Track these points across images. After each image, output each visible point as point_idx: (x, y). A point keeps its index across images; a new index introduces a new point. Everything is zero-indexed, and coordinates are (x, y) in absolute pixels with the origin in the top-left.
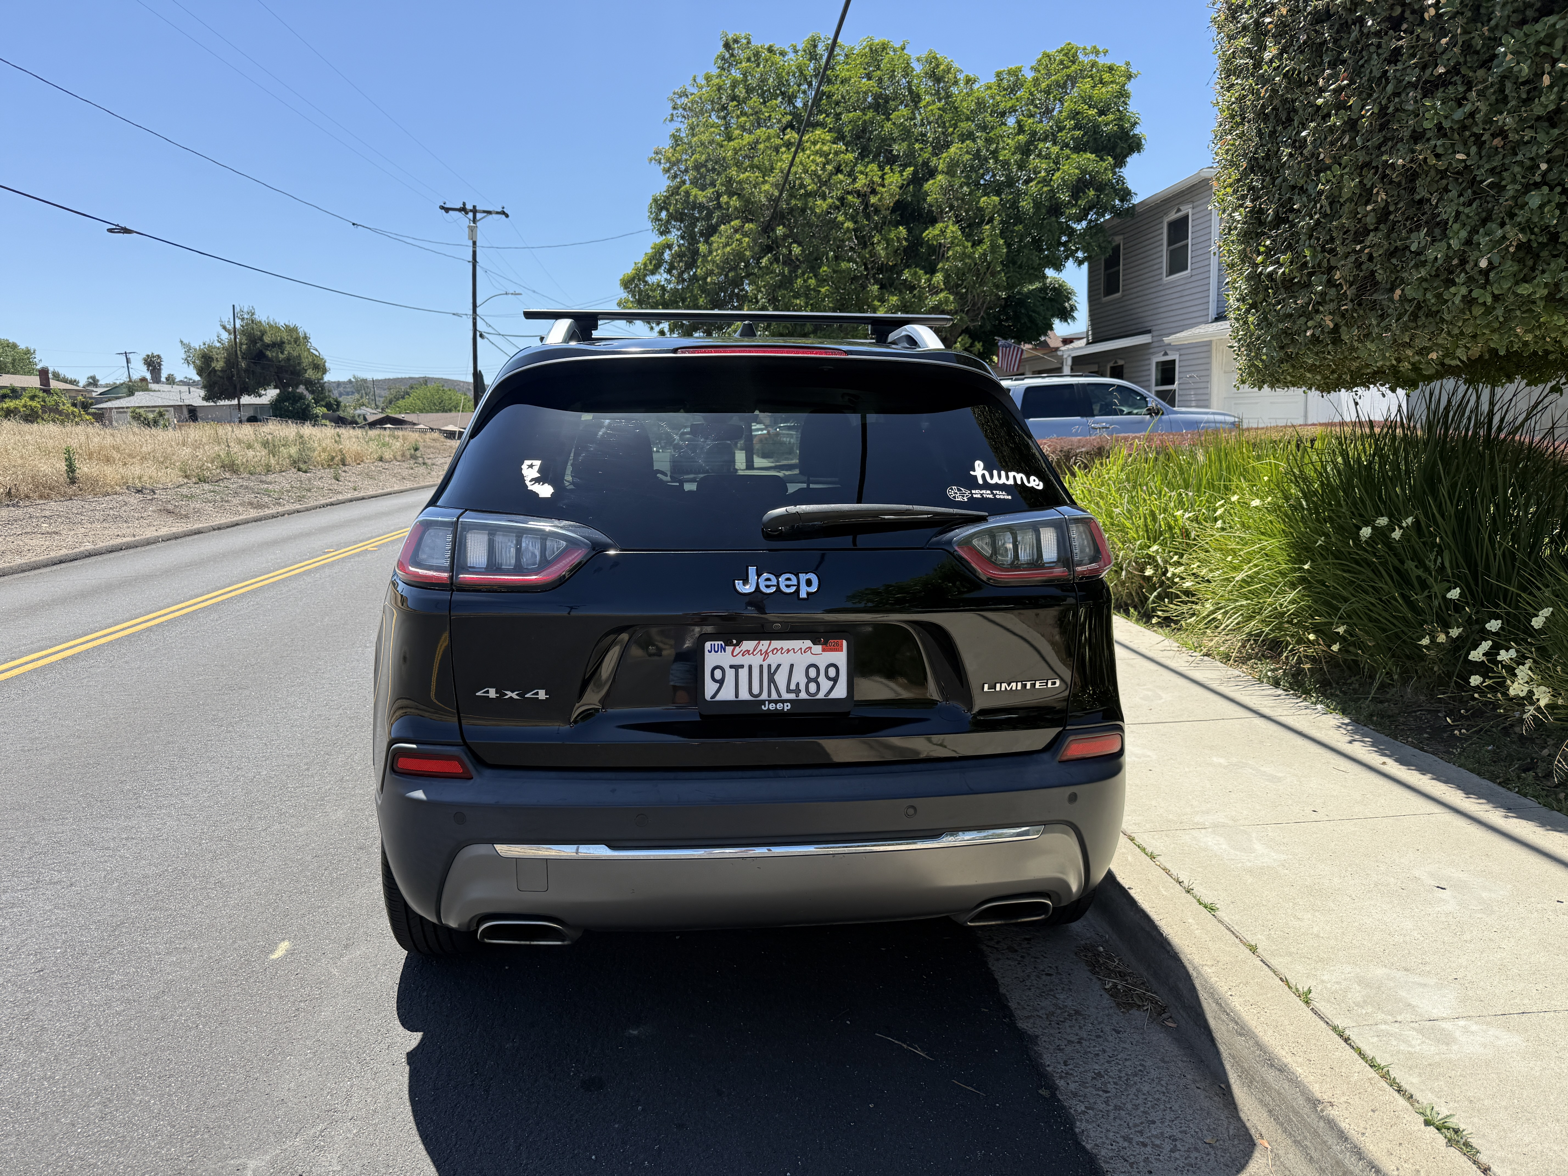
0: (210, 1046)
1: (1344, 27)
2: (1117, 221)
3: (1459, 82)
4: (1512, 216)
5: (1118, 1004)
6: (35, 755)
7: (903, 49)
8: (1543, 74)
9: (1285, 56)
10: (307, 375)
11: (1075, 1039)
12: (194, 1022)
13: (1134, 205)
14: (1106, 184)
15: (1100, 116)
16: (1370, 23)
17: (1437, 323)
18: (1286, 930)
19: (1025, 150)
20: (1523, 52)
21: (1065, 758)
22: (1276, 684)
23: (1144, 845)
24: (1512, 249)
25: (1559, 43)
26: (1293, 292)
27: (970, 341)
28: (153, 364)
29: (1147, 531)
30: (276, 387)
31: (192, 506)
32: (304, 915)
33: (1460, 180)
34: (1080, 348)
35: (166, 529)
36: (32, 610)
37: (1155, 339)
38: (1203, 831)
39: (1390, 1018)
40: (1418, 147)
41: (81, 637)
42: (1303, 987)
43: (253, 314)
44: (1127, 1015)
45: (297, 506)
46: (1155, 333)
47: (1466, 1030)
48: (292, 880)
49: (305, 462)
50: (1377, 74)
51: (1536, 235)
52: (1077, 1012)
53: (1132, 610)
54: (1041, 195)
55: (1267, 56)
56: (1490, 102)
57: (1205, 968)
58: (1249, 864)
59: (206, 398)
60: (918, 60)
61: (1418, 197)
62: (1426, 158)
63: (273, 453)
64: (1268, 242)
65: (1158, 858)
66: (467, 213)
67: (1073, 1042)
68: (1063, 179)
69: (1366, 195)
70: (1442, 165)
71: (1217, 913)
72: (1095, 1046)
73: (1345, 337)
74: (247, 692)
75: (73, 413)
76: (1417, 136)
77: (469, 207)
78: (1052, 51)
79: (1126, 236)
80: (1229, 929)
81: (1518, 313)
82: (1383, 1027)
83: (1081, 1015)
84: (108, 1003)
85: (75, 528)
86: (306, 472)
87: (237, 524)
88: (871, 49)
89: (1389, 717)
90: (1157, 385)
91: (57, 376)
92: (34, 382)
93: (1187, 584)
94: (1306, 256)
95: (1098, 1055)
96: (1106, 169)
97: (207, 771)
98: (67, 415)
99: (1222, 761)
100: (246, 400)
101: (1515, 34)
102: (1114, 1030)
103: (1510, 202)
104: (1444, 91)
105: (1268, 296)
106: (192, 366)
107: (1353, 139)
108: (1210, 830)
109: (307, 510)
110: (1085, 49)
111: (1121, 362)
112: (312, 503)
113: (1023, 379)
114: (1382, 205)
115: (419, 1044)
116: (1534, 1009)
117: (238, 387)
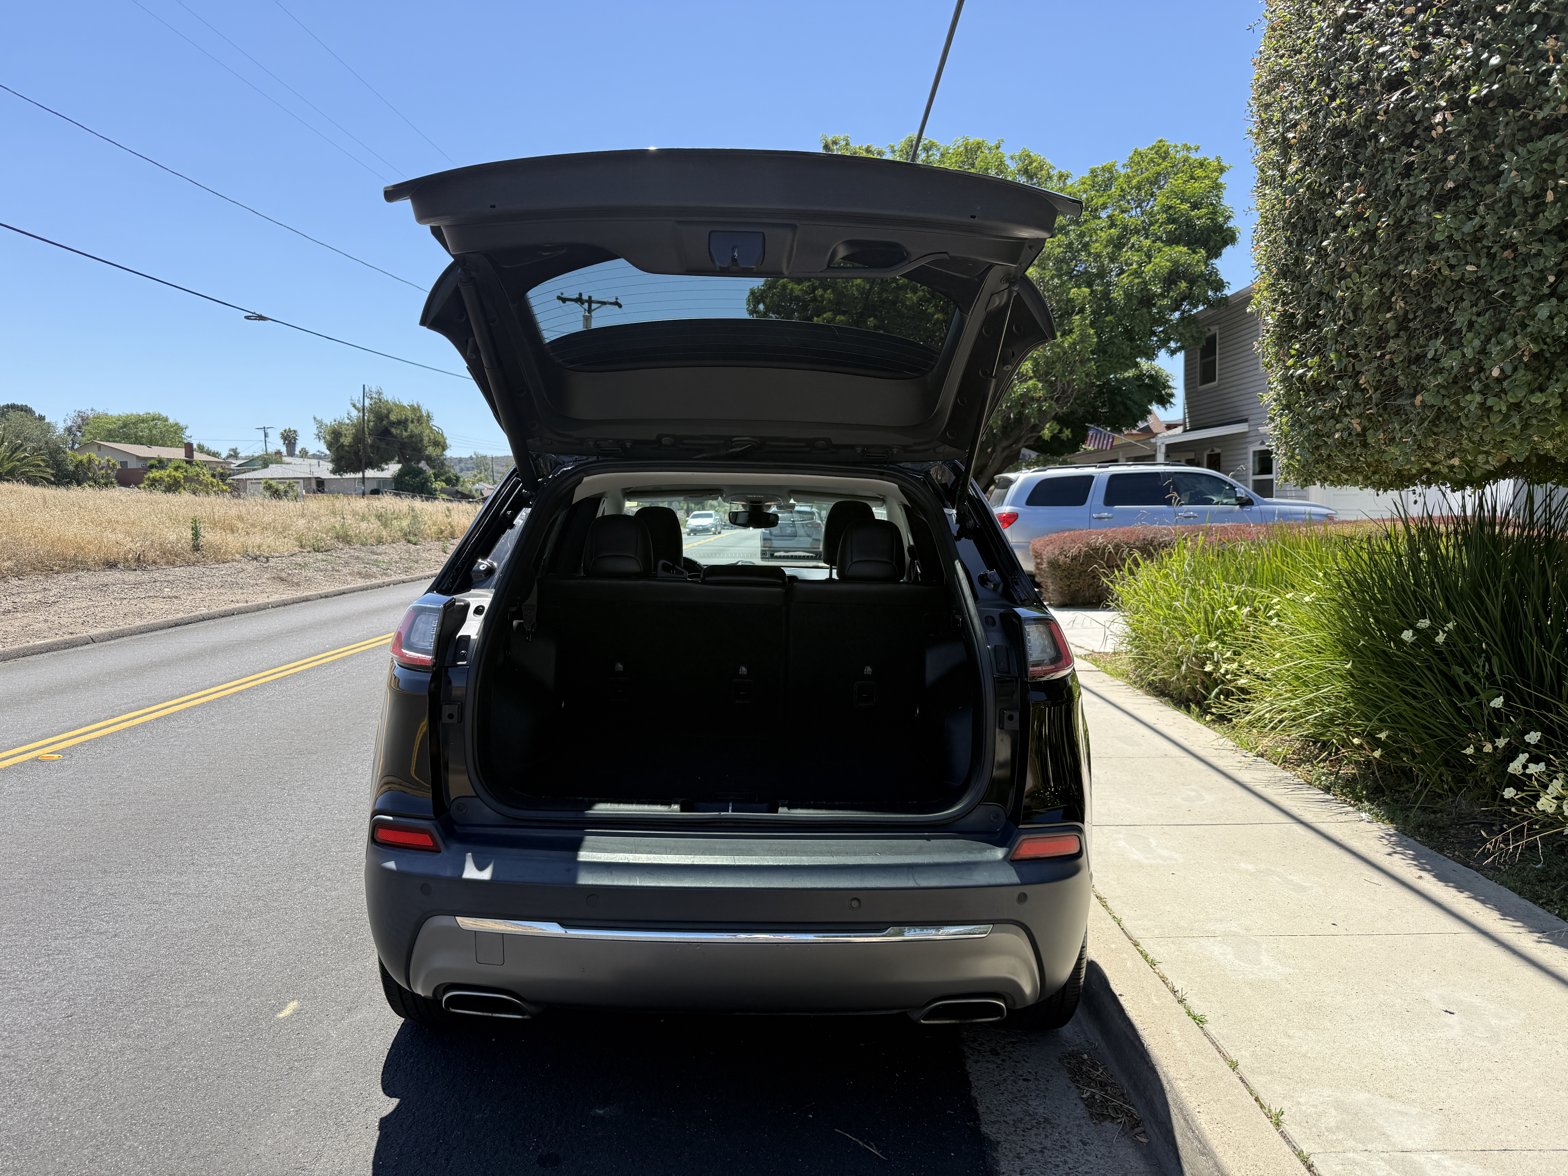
0: (204, 1099)
1: (1360, 144)
2: (1211, 312)
3: (1469, 196)
4: (1524, 326)
5: (1091, 1115)
6: (112, 810)
7: (997, 148)
8: (1547, 190)
9: (1308, 168)
10: (427, 453)
11: (1037, 1147)
12: (194, 1074)
13: (1227, 298)
14: (1199, 276)
15: (1193, 210)
16: (1382, 140)
17: (1458, 429)
18: (1273, 1048)
19: (1118, 244)
20: (1527, 169)
21: (1017, 857)
22: (1327, 789)
23: (1148, 951)
24: (1525, 359)
25: (1561, 160)
26: (1323, 394)
27: (1058, 427)
28: (289, 439)
29: (1208, 626)
30: (399, 462)
31: (304, 574)
32: (317, 977)
33: (1475, 290)
34: (1177, 435)
35: (278, 596)
36: (139, 671)
37: (1252, 428)
38: (1212, 939)
39: (1361, 1147)
40: (1431, 258)
41: (178, 698)
42: (1275, 1109)
43: (380, 394)
44: (1099, 1126)
45: (403, 577)
46: (1252, 423)
47: (1438, 1165)
48: (314, 942)
49: (416, 535)
50: (1392, 187)
51: (1549, 345)
52: (1046, 1120)
53: (1193, 706)
54: (1133, 286)
55: (1292, 168)
56: (1499, 215)
57: (1179, 1082)
58: (1251, 976)
59: (334, 472)
60: (1012, 158)
61: (1434, 306)
62: (1439, 269)
63: (385, 526)
64: (1297, 346)
65: (1158, 965)
66: (583, 303)
67: (1035, 1151)
68: (1154, 271)
69: (1385, 303)
70: (1455, 276)
71: (1206, 1026)
72: (1057, 1157)
73: (1371, 441)
74: (315, 757)
75: (212, 483)
76: (1432, 248)
77: (585, 297)
78: (1143, 149)
79: (1222, 326)
80: (1213, 1043)
81: (1534, 421)
82: (1351, 1155)
83: (1050, 1123)
84: (122, 1052)
85: (194, 593)
86: (415, 544)
87: (344, 593)
88: (966, 148)
89: (1440, 828)
90: (1254, 474)
91: (201, 449)
92: (179, 454)
93: (1242, 682)
94: (1332, 361)
95: (1058, 1166)
96: (1198, 261)
97: (262, 833)
98: (206, 485)
99: (1251, 868)
100: (370, 473)
101: (1520, 151)
102: (1081, 1141)
103: (1522, 313)
104: (1456, 205)
105: (1300, 399)
106: (322, 441)
107: (1371, 249)
108: (1219, 938)
109: (412, 580)
110: (1176, 147)
111: (1217, 451)
112: (418, 574)
113: (1107, 467)
114: (1401, 313)
115: (395, 1109)
116: (1518, 1147)
117: (364, 461)
